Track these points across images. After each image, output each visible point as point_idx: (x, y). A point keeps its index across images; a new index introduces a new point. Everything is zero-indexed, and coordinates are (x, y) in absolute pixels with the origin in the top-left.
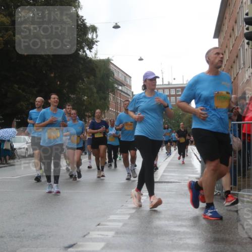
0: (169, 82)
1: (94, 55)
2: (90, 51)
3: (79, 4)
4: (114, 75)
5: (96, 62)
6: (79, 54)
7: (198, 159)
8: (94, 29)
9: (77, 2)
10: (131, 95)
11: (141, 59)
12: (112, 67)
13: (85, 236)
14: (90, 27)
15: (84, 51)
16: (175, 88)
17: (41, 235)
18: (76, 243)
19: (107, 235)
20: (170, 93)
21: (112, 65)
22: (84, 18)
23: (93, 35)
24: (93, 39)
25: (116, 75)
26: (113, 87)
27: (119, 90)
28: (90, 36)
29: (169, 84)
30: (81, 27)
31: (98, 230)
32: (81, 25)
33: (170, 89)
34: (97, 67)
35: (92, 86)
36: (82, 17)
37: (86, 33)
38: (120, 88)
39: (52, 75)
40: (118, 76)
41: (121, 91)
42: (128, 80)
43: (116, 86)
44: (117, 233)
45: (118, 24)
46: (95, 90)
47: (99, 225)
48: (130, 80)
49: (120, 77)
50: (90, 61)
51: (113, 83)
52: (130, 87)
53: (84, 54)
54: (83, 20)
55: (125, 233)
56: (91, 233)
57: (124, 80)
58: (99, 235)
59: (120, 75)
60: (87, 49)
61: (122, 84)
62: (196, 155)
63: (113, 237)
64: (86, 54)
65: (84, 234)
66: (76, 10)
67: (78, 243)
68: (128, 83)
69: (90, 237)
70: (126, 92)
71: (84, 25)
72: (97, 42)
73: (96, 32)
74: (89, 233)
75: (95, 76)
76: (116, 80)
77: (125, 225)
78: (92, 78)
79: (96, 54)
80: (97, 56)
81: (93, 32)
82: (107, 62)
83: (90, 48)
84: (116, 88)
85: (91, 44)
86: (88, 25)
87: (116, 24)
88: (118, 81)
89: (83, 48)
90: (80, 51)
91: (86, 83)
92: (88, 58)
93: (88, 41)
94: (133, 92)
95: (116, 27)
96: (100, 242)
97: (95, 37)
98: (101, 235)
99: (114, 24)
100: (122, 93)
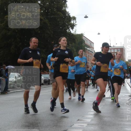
0: (114, 46)
1: (74, 32)
2: (73, 30)
3: (66, 5)
4: (85, 42)
5: (76, 35)
6: (67, 31)
7: (129, 86)
8: (74, 18)
9: (66, 4)
10: (94, 52)
11: (99, 34)
12: (83, 38)
13: (71, 126)
14: (72, 17)
15: (69, 30)
16: (117, 49)
17: (49, 126)
18: (67, 130)
19: (83, 126)
20: (114, 51)
21: (84, 37)
22: (69, 13)
23: (74, 22)
24: (74, 23)
25: (86, 42)
26: (84, 48)
27: (87, 50)
28: (72, 22)
29: (114, 47)
30: (67, 17)
31: (78, 123)
32: (68, 16)
33: (114, 49)
34: (76, 38)
35: (73, 48)
36: (68, 12)
37: (70, 21)
38: (88, 49)
39: (53, 42)
40: (87, 43)
41: (89, 50)
42: (92, 45)
43: (86, 48)
44: (88, 125)
45: (87, 16)
46: (75, 50)
47: (78, 120)
48: (93, 45)
49: (88, 43)
50: (73, 35)
51: (85, 46)
52: (93, 48)
53: (69, 31)
54: (69, 14)
55: (93, 124)
56: (74, 124)
57: (90, 44)
58: (79, 125)
59: (88, 42)
60: (71, 29)
61: (89, 47)
62: (128, 84)
63: (86, 126)
64: (70, 31)
65: (71, 125)
66: (65, 9)
67: (68, 130)
68: (92, 46)
69: (74, 127)
70: (91, 51)
71: (69, 16)
72: (76, 25)
73: (76, 20)
74: (74, 125)
75: (75, 42)
76: (86, 45)
77: (92, 120)
78: (73, 44)
79: (75, 31)
80: (76, 32)
81: (74, 20)
82: (81, 35)
83: (72, 28)
84: (86, 49)
85: (73, 26)
86: (71, 16)
87: (86, 15)
88: (87, 45)
89: (69, 28)
90: (67, 30)
91: (70, 46)
92: (71, 33)
93: (71, 25)
94: (95, 51)
95: (86, 17)
96: (79, 129)
97: (75, 22)
98: (80, 125)
99: (85, 16)
100: (89, 52)
